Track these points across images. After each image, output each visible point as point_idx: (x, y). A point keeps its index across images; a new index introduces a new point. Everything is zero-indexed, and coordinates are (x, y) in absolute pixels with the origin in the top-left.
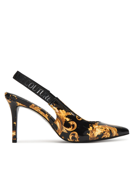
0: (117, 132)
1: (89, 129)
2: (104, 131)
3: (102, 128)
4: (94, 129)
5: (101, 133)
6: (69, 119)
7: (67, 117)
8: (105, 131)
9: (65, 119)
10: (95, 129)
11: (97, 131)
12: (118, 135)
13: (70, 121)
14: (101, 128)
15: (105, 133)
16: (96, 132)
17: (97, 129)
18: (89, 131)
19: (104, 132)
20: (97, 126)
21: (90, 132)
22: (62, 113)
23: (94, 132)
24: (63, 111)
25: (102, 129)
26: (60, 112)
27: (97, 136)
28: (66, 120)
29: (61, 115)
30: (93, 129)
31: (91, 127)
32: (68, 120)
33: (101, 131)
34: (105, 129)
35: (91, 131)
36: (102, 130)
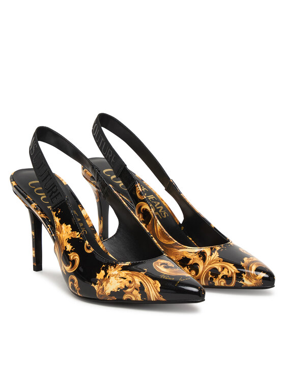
0: (159, 293)
1: (97, 274)
2: (125, 286)
3: (125, 279)
4: (107, 276)
5: (119, 289)
6: (72, 247)
7: (69, 241)
8: (128, 284)
9: (65, 245)
10: (109, 277)
11: (112, 282)
12: (162, 299)
13: (71, 251)
14: (122, 278)
15: (129, 290)
16: (109, 285)
17: (112, 279)
18: (97, 279)
19: (126, 288)
20: (116, 272)
21: (98, 282)
22: (64, 232)
23: (104, 284)
24: (67, 228)
25: (122, 280)
26: (62, 229)
27: (110, 292)
28: (66, 248)
29: (61, 235)
30: (105, 276)
31: (103, 272)
32: (69, 247)
33: (120, 284)
34: (130, 282)
35: (100, 280)
36: (121, 282)
